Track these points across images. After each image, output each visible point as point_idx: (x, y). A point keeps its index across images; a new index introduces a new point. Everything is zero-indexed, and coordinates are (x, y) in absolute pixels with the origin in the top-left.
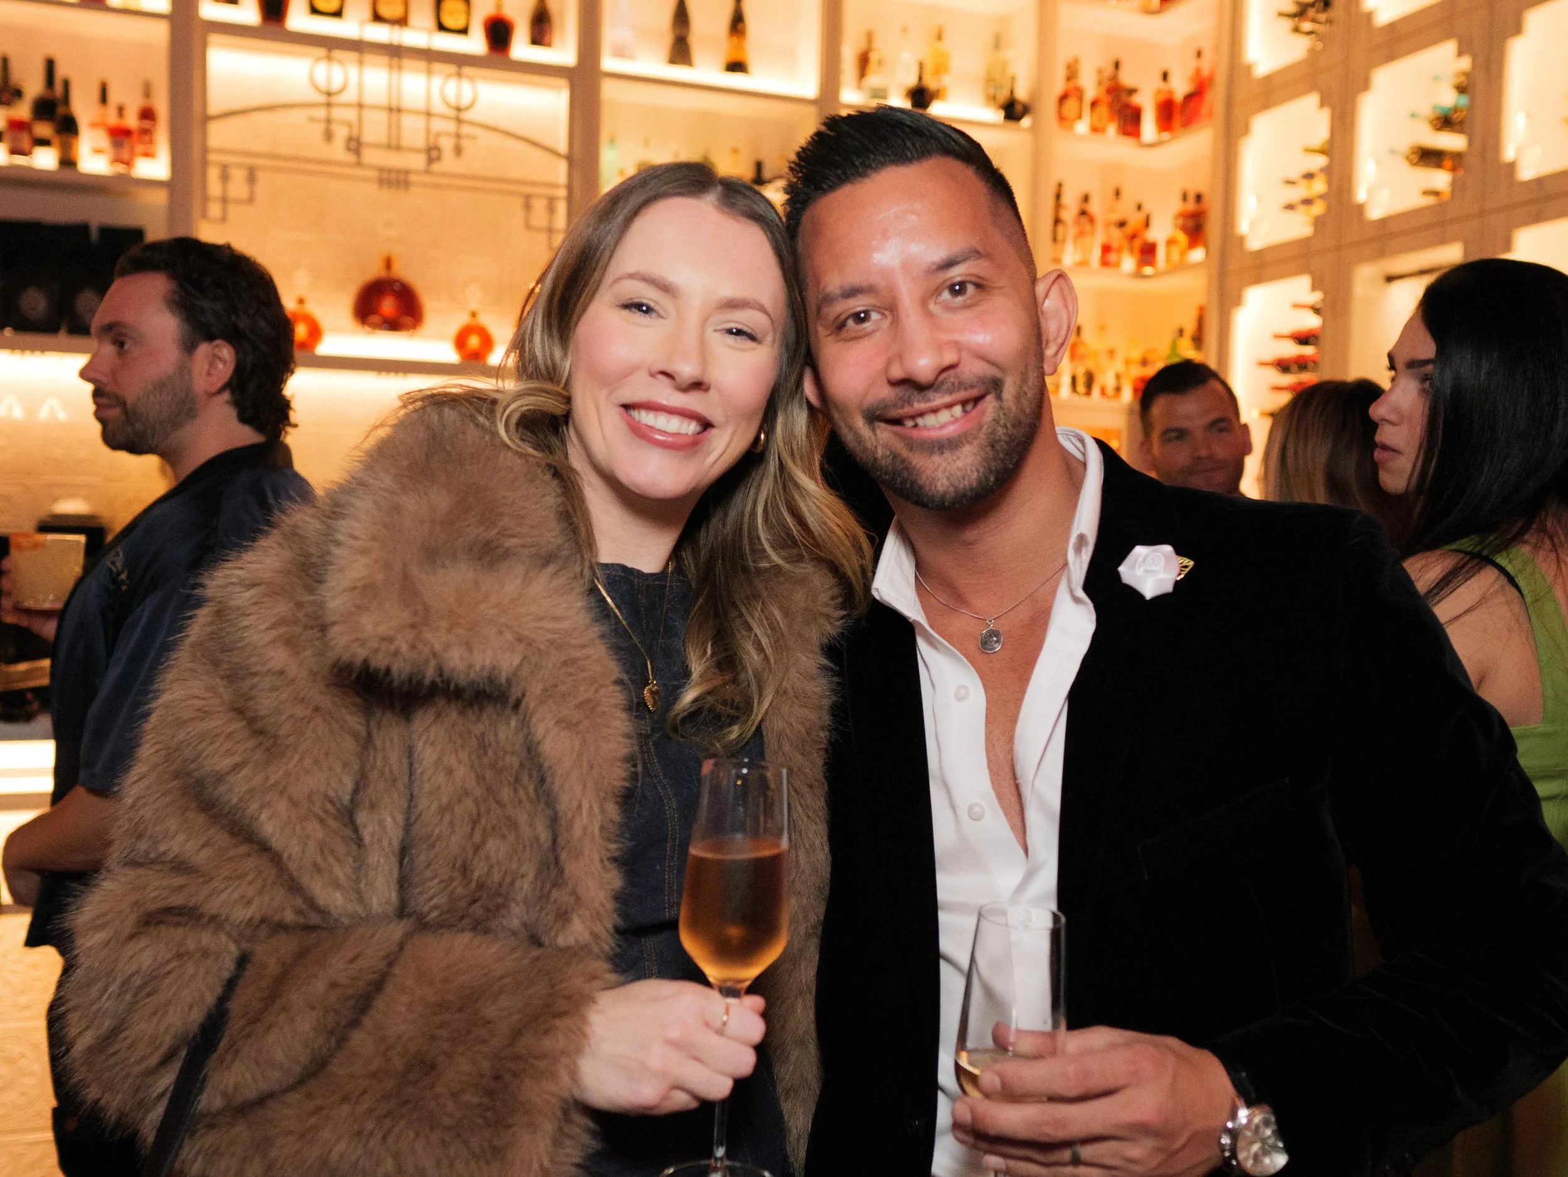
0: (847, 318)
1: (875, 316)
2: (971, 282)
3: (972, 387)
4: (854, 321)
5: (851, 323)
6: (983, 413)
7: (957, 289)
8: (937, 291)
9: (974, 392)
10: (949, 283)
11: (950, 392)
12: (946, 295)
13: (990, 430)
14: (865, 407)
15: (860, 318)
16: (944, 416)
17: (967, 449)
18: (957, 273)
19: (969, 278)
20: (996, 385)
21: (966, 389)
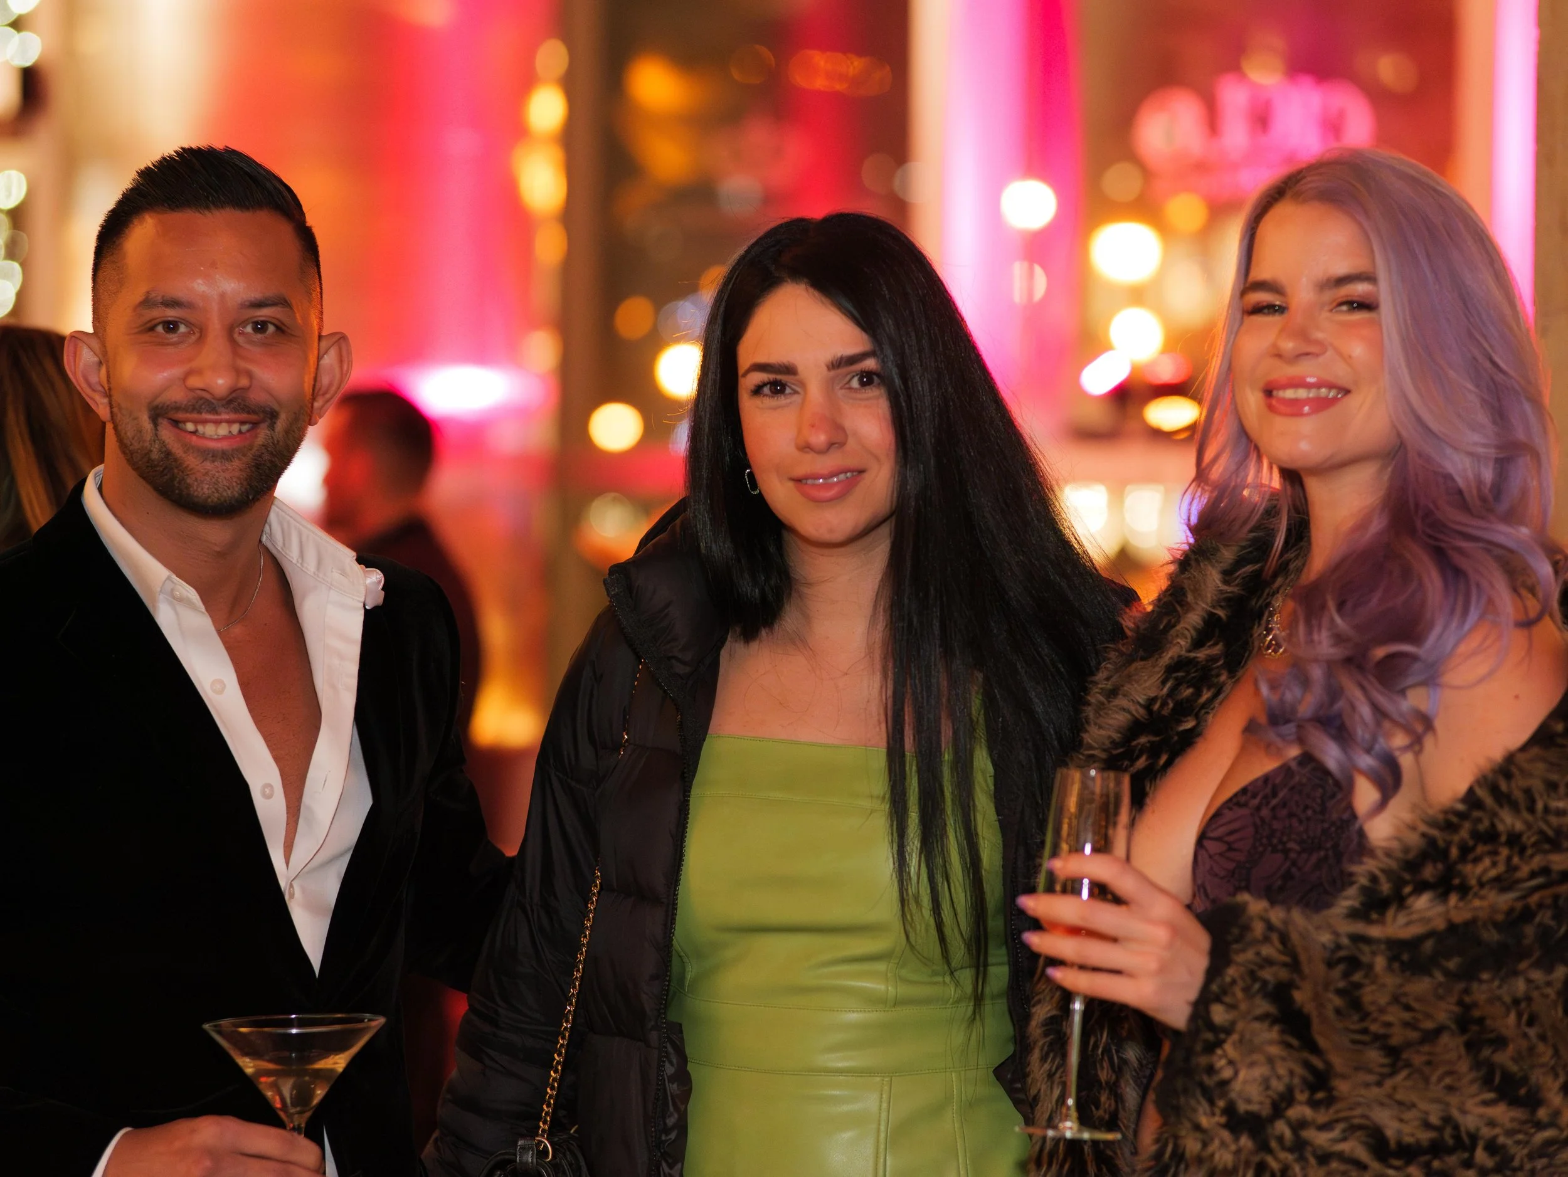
0: (159, 323)
1: (182, 329)
2: (271, 323)
3: (254, 412)
4: (164, 329)
5: (160, 329)
6: (256, 437)
7: (260, 327)
8: (244, 323)
9: (254, 417)
10: (255, 319)
11: (236, 411)
12: (249, 329)
13: (257, 453)
14: (156, 403)
15: (171, 326)
16: (223, 430)
17: (236, 463)
18: (265, 313)
19: (270, 320)
20: (273, 415)
21: (249, 413)
